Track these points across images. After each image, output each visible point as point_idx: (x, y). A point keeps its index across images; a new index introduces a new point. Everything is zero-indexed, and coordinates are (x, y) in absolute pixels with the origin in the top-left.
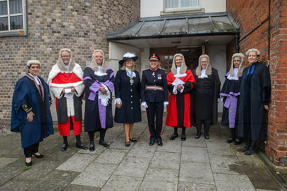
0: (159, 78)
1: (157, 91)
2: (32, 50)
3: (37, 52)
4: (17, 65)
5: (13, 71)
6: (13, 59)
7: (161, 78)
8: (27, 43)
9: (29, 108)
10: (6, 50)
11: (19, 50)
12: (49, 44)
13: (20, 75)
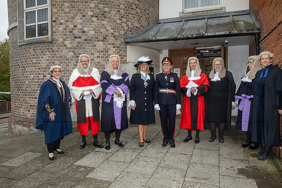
0: (171, 81)
1: (170, 93)
2: (56, 54)
3: (60, 57)
4: (43, 68)
5: (39, 74)
6: (39, 63)
7: (173, 81)
8: (51, 49)
9: (51, 108)
10: (34, 55)
11: (45, 55)
12: (71, 48)
13: (45, 78)
